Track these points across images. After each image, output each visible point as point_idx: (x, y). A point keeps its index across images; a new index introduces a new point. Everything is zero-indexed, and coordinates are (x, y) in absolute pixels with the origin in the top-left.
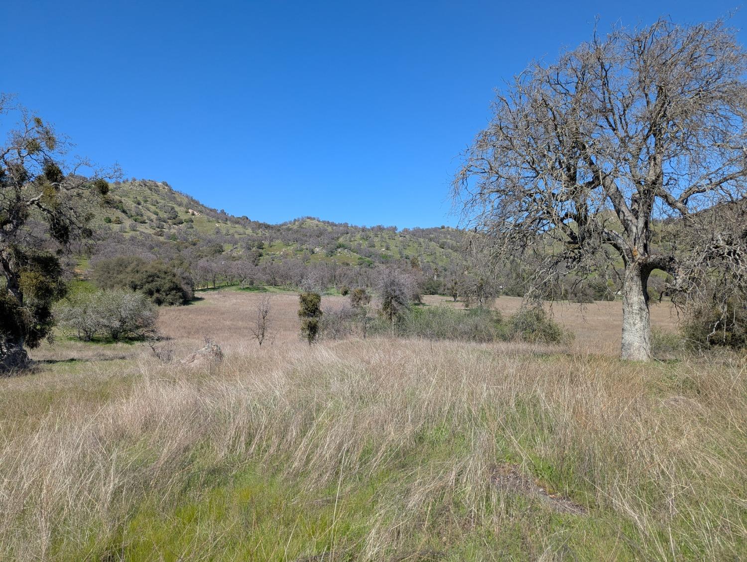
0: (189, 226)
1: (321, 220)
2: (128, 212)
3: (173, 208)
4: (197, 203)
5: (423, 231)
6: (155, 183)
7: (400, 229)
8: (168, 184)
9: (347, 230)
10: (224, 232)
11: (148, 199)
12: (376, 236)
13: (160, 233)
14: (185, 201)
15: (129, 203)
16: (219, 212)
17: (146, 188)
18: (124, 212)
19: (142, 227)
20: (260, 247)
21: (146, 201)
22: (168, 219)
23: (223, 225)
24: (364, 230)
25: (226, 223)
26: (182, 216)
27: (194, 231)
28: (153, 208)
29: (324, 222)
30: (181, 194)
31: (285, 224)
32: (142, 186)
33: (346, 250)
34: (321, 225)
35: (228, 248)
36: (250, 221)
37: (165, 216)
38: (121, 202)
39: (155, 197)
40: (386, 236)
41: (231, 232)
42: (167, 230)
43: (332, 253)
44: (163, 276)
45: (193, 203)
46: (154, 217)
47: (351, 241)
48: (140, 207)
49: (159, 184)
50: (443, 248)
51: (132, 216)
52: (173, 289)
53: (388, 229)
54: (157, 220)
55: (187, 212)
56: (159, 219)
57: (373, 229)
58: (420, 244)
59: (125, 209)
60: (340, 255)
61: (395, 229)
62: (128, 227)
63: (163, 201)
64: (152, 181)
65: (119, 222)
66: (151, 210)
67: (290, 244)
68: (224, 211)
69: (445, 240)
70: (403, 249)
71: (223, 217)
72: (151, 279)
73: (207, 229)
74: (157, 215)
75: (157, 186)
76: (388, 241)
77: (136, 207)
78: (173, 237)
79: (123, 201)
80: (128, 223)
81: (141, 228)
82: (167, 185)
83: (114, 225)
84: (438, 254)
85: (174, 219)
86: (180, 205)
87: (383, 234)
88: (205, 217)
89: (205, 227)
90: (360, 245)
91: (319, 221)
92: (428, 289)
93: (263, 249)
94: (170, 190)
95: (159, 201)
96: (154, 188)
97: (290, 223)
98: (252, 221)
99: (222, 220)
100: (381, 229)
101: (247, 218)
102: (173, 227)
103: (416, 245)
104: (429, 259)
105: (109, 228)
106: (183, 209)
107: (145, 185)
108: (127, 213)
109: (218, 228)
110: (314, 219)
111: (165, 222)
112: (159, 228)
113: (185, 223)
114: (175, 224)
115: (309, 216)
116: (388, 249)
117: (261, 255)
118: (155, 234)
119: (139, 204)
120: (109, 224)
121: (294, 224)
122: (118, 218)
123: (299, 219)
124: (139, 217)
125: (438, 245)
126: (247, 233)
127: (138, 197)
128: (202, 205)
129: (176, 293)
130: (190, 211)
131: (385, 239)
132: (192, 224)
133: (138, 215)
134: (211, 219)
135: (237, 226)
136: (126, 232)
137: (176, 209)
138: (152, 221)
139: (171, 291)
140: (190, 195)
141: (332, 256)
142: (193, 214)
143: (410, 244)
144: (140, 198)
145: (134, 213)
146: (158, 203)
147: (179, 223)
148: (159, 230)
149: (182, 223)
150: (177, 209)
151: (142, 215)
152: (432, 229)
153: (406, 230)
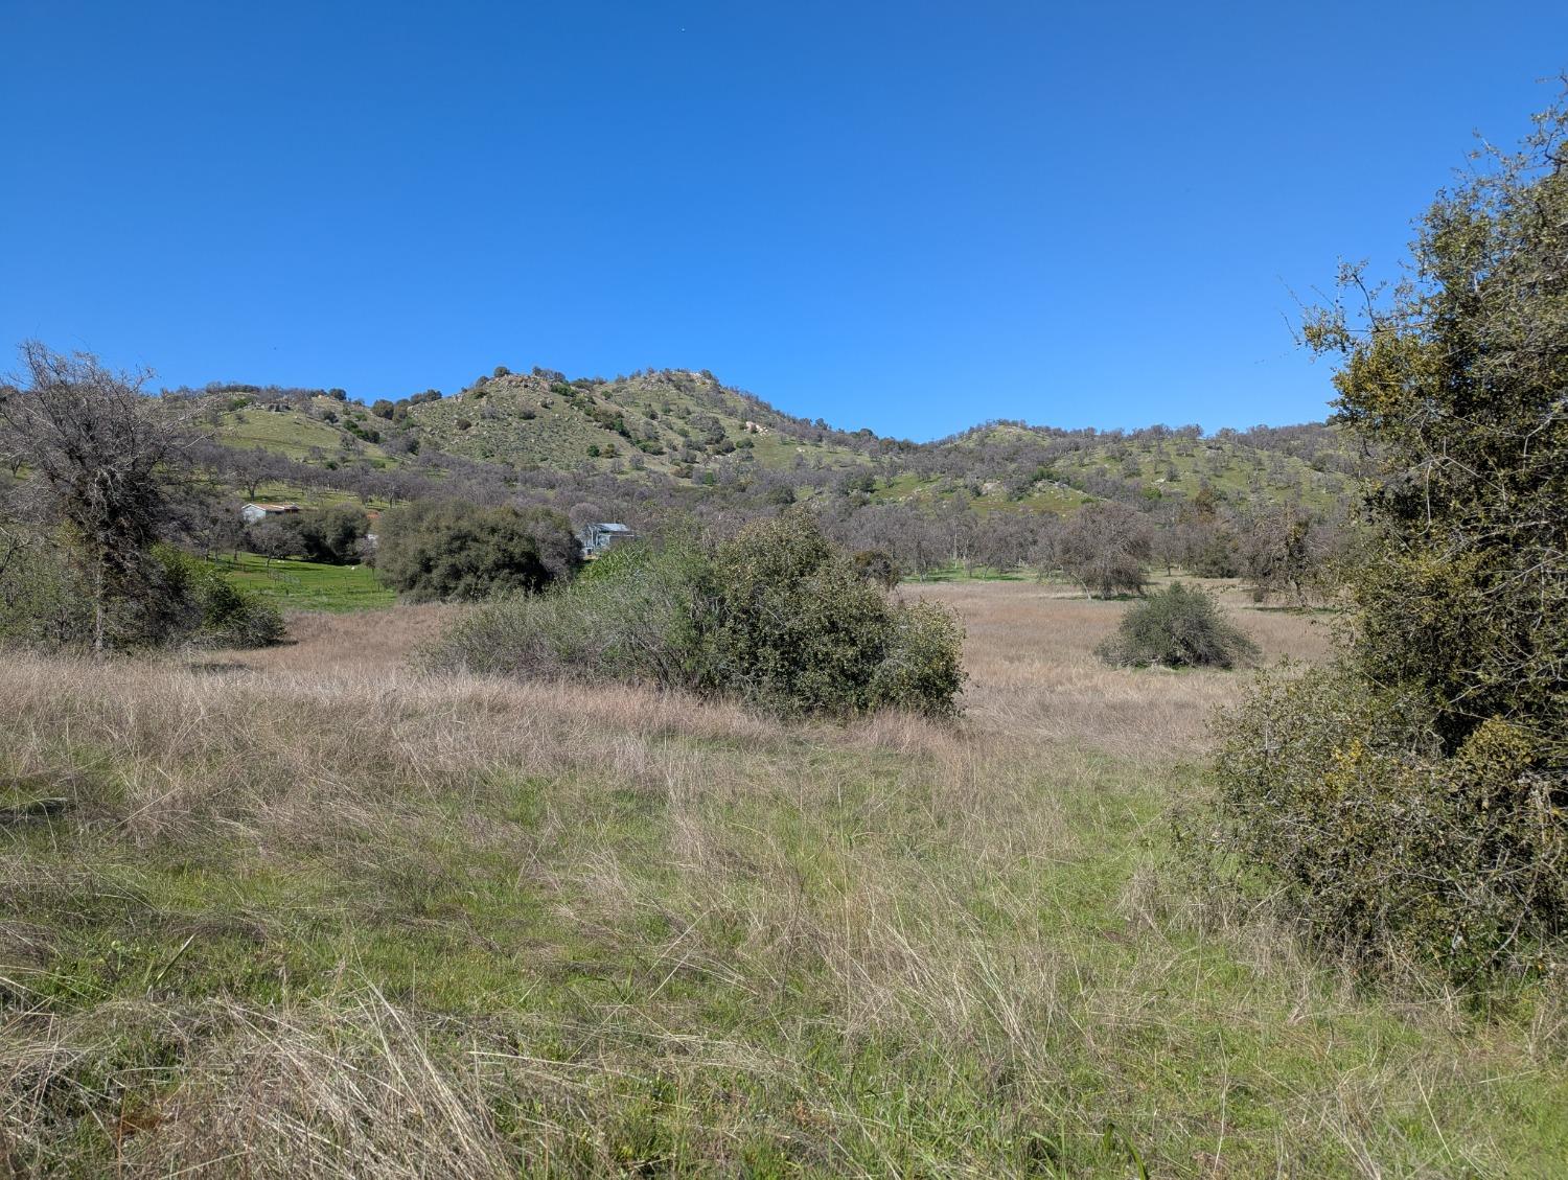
0: (744, 455)
1: (1030, 427)
2: (632, 433)
3: (716, 421)
4: (767, 408)
5: (1274, 432)
6: (688, 375)
7: (1210, 431)
8: (713, 374)
9: (1080, 443)
10: (812, 463)
11: (672, 407)
12: (1146, 449)
13: (686, 471)
14: (743, 405)
15: (636, 418)
16: (813, 423)
17: (671, 386)
18: (624, 433)
19: (655, 461)
20: (868, 487)
21: (667, 411)
22: (706, 443)
23: (812, 449)
24: (1117, 438)
25: (817, 446)
26: (734, 437)
27: (753, 465)
28: (681, 423)
29: (1034, 429)
30: (737, 392)
31: (951, 439)
32: (663, 382)
33: (1057, 484)
34: (1028, 436)
35: (803, 493)
36: (877, 438)
37: (702, 437)
38: (620, 415)
39: (687, 402)
40: (1172, 450)
41: (826, 461)
42: (702, 466)
43: (1021, 492)
44: (483, 536)
45: (759, 410)
46: (679, 441)
47: (1083, 465)
48: (655, 423)
49: (696, 375)
50: (1320, 470)
51: (639, 442)
52: (504, 566)
53: (1180, 434)
54: (683, 446)
55: (743, 428)
56: (689, 445)
57: (1137, 435)
58: (1260, 463)
59: (628, 428)
60: (1040, 497)
61: (1198, 431)
62: (627, 464)
63: (699, 409)
64: (682, 371)
65: (612, 453)
66: (675, 428)
67: (933, 477)
68: (822, 420)
69: (1331, 452)
70: (1213, 477)
71: (819, 434)
72: (457, 544)
73: (778, 458)
74: (686, 436)
75: (692, 381)
76: (1174, 458)
77: (647, 423)
78: (710, 479)
79: (625, 414)
80: (628, 453)
81: (652, 464)
82: (710, 377)
83: (604, 460)
84: (1306, 487)
85: (718, 442)
86: (731, 413)
87: (1163, 445)
88: (776, 435)
89: (776, 455)
90: (1102, 473)
91: (1025, 428)
92: (1215, 563)
93: (872, 492)
94: (716, 386)
95: (691, 409)
96: (683, 385)
97: (961, 436)
98: (880, 438)
99: (810, 438)
100: (1158, 432)
101: (871, 433)
102: (716, 459)
103: (1248, 467)
104: (1280, 498)
105: (593, 467)
106: (736, 422)
107: (670, 380)
108: (629, 437)
109: (800, 455)
110: (1015, 424)
111: (699, 449)
112: (686, 461)
113: (738, 450)
114: (718, 453)
115: (1003, 418)
116: (1172, 478)
117: (864, 503)
118: (678, 474)
119: (653, 417)
120: (595, 459)
121: (969, 438)
122: (613, 446)
123: (979, 425)
124: (651, 443)
125: (1309, 463)
126: (858, 462)
127: (654, 405)
128: (778, 413)
129: (511, 574)
130: (749, 424)
131: (1168, 454)
132: (750, 450)
133: (649, 438)
134: (788, 439)
135: (839, 449)
136: (622, 473)
137: (722, 423)
138: (675, 449)
139: (498, 570)
140: (754, 392)
141: (1020, 499)
142: (754, 431)
143: (1231, 465)
144: (657, 408)
145: (641, 436)
146: (689, 413)
147: (728, 451)
148: (686, 465)
149: (734, 449)
150: (725, 421)
151: (657, 439)
152: (1300, 426)
153: (1226, 433)
